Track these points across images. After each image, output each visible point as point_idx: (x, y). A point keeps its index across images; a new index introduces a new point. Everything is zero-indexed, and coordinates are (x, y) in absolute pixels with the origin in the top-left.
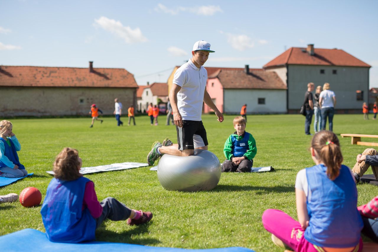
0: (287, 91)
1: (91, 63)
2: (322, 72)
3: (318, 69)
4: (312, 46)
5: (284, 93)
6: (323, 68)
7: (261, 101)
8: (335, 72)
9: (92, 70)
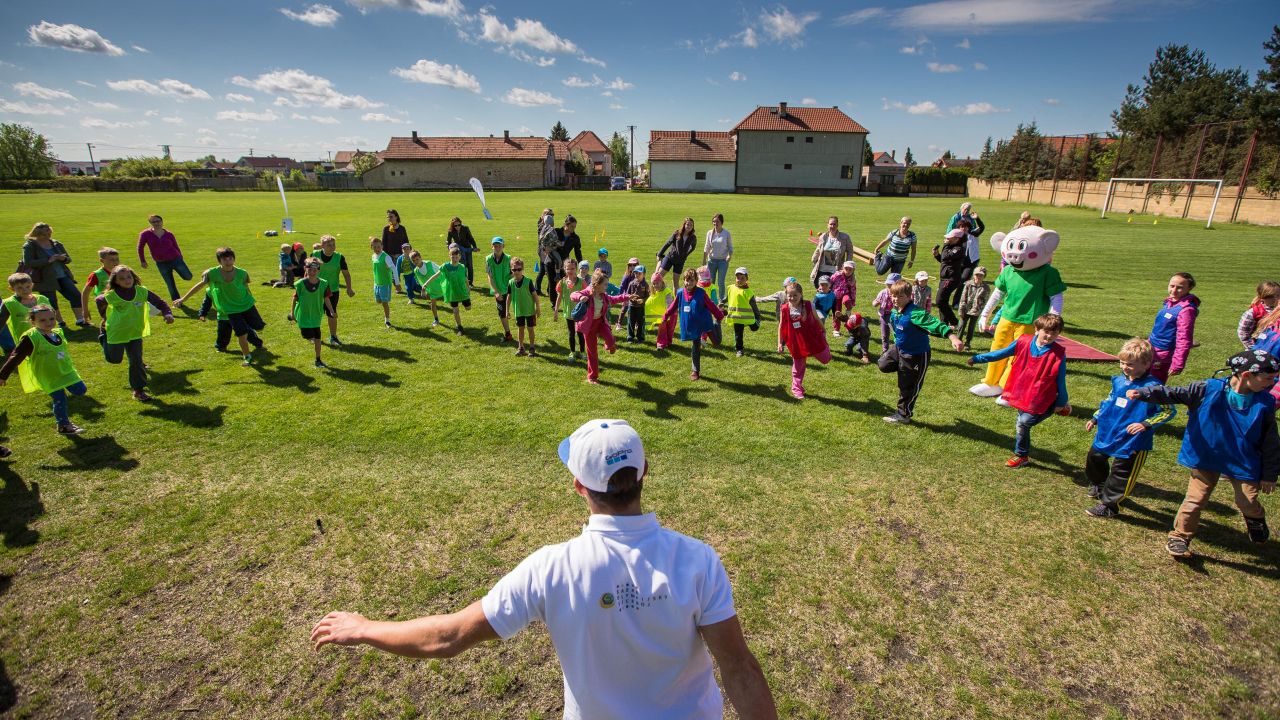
0: (736, 162)
1: (507, 133)
2: (790, 139)
3: (785, 136)
4: (783, 105)
5: (733, 166)
6: (790, 135)
7: (700, 176)
8: (809, 140)
9: (507, 139)
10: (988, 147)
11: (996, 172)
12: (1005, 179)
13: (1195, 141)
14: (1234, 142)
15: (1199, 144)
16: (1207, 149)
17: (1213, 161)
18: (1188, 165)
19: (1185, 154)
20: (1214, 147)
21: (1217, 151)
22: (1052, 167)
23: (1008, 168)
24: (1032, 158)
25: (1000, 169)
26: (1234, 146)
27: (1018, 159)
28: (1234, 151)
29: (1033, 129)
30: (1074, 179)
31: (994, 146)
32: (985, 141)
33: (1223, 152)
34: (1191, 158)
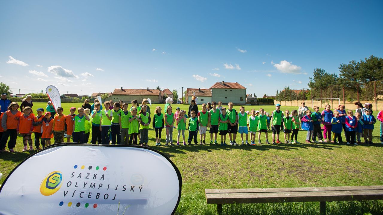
1: (148, 88)
2: (226, 91)
4: (223, 82)
5: (211, 97)
6: (226, 89)
7: (202, 100)
8: (231, 91)
9: (148, 90)
10: (278, 92)
11: (281, 99)
12: (284, 100)
13: (329, 90)
14: (339, 90)
15: (331, 91)
16: (333, 92)
17: (335, 95)
18: (329, 96)
19: (328, 93)
20: (334, 91)
21: (335, 92)
22: (295, 97)
23: (284, 97)
24: (290, 95)
25: (282, 98)
26: (339, 91)
27: (286, 95)
28: (339, 92)
29: (288, 88)
30: (302, 100)
31: (279, 92)
32: (277, 91)
33: (337, 92)
34: (330, 94)
